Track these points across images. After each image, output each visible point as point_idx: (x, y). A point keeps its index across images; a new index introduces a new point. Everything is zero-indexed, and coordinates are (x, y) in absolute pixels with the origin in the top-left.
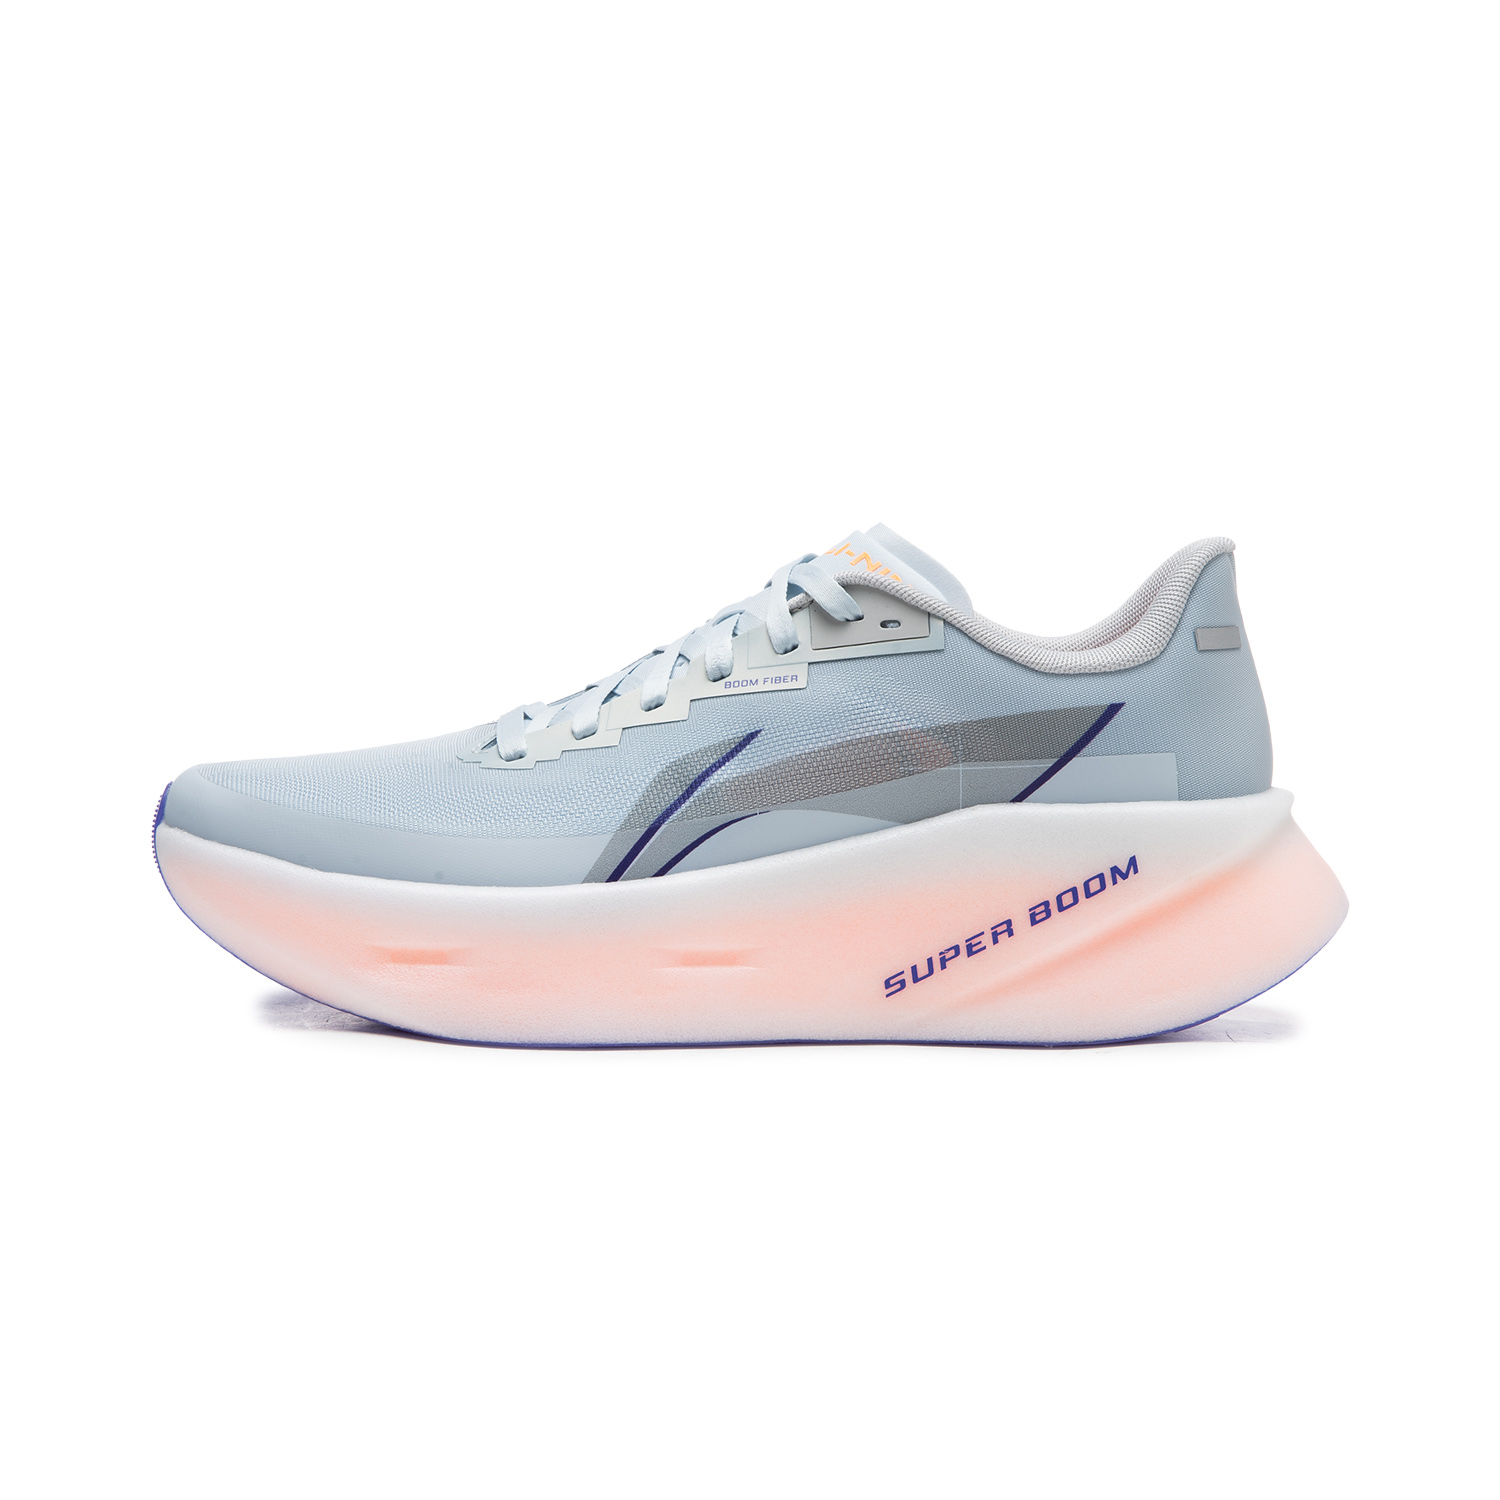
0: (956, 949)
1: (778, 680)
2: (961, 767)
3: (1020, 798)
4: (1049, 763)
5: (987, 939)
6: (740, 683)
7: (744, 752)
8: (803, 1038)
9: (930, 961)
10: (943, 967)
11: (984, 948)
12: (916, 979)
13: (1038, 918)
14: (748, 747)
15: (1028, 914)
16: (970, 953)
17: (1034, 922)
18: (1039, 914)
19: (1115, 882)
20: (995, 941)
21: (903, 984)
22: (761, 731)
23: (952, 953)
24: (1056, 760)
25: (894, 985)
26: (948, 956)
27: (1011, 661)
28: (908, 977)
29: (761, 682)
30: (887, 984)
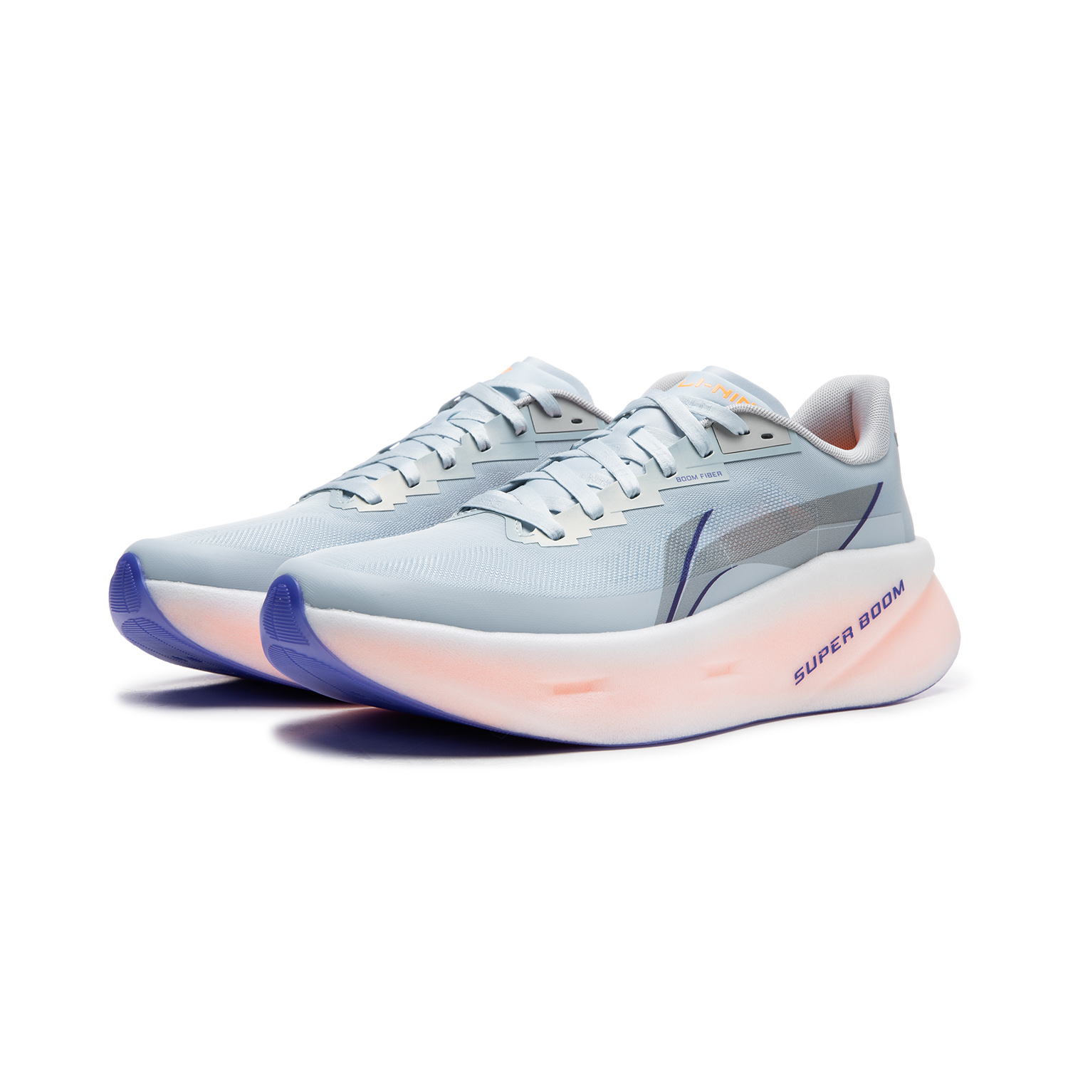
0: (826, 648)
1: (709, 475)
2: (818, 529)
3: (842, 548)
4: (856, 524)
5: (840, 641)
6: (686, 478)
7: (706, 526)
8: (768, 717)
9: (814, 658)
10: (821, 662)
11: (840, 647)
12: (809, 672)
13: (864, 624)
14: (707, 522)
15: (859, 622)
16: (834, 651)
17: (862, 627)
18: (864, 621)
19: (896, 598)
20: (845, 642)
21: (803, 674)
22: (712, 510)
23: (825, 652)
24: (860, 521)
25: (799, 676)
26: (823, 654)
27: (833, 457)
28: (805, 670)
29: (699, 476)
30: (796, 677)
